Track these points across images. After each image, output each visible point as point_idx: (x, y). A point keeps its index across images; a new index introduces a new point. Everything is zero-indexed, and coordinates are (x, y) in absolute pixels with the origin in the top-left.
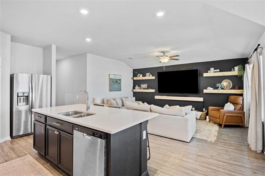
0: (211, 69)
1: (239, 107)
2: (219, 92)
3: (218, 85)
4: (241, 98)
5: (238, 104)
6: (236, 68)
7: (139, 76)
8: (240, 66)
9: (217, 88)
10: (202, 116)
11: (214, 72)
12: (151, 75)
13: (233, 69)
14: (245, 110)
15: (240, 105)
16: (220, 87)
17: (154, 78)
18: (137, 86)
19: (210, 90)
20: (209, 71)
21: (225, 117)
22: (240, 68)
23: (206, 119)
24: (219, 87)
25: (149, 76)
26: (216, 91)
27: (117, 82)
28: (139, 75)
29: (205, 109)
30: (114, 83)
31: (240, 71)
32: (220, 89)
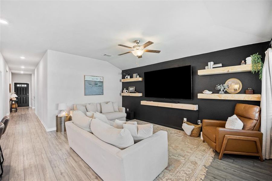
0: (209, 63)
1: (251, 124)
2: (220, 97)
3: (219, 87)
4: (257, 109)
5: (250, 119)
6: (249, 60)
7: (127, 78)
8: (256, 56)
9: (218, 92)
10: (195, 132)
11: (213, 68)
12: (138, 76)
13: (243, 61)
14: (263, 130)
15: (255, 122)
16: (222, 90)
17: (140, 79)
18: (125, 89)
19: (207, 95)
20: (206, 67)
21: (225, 142)
22: (255, 58)
23: (199, 136)
24: (220, 90)
25: (136, 77)
26: (216, 96)
27: (96, 84)
28: (127, 76)
29: (200, 121)
30: (91, 86)
31: (255, 63)
32: (223, 92)
